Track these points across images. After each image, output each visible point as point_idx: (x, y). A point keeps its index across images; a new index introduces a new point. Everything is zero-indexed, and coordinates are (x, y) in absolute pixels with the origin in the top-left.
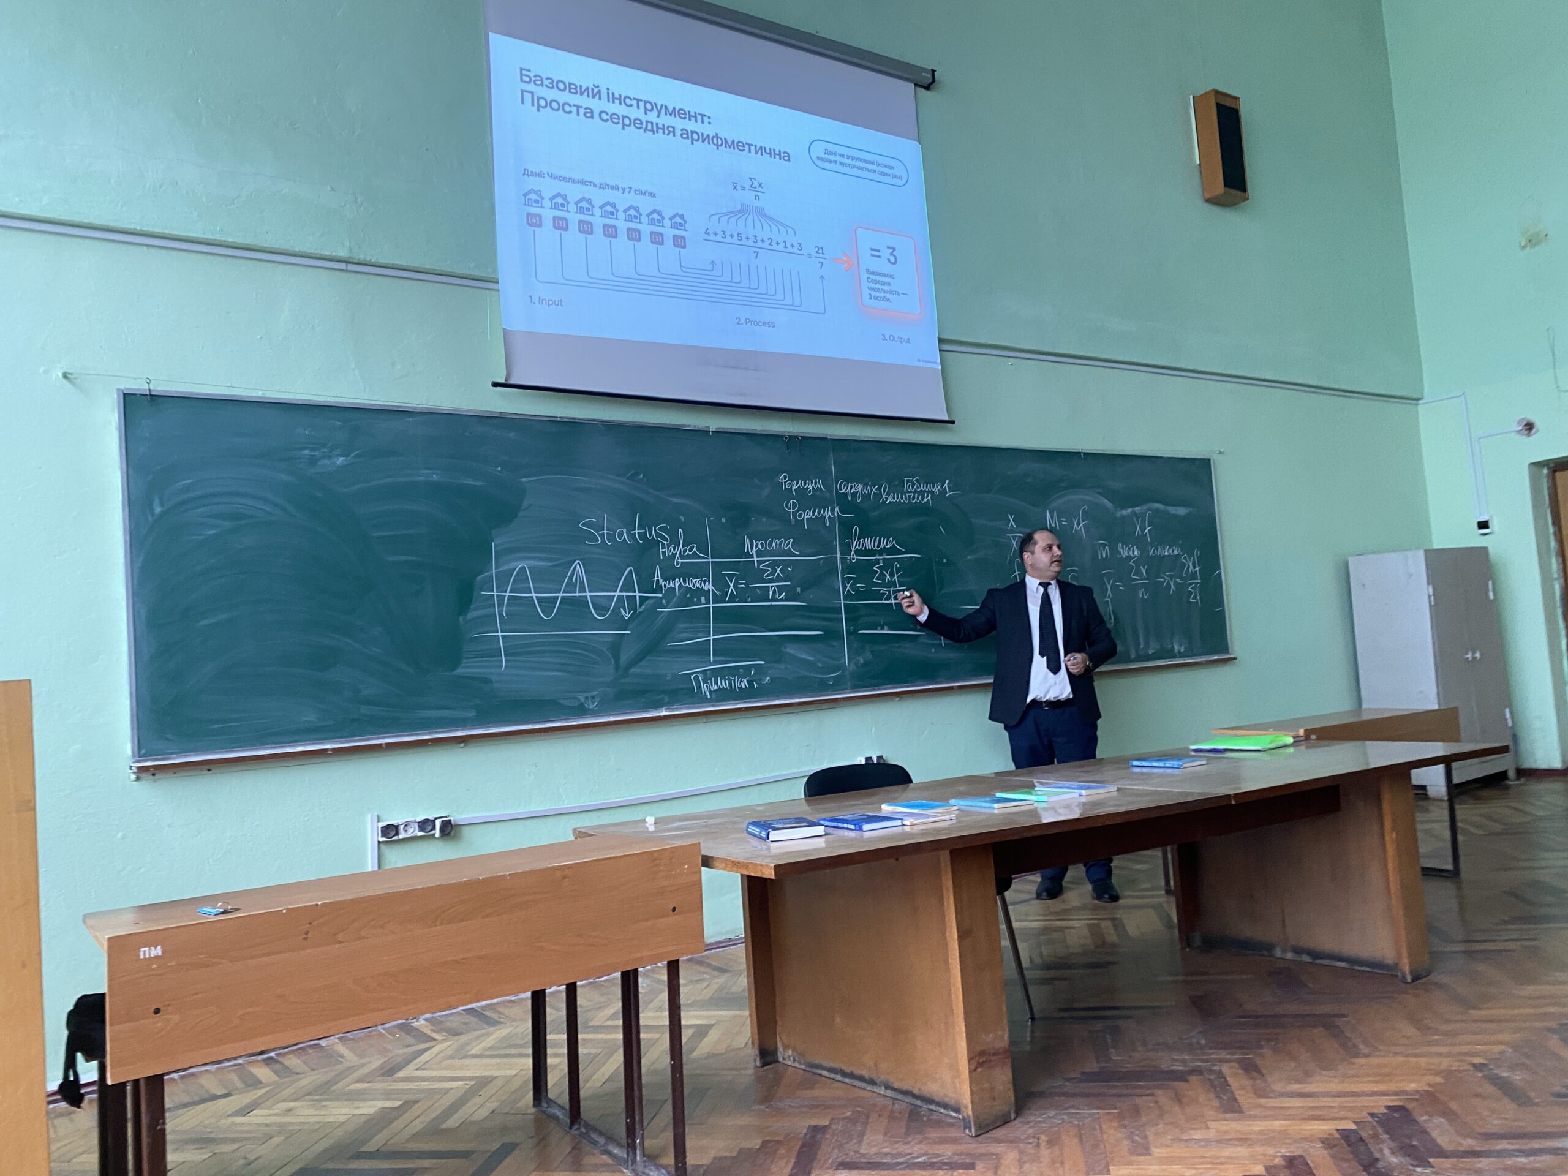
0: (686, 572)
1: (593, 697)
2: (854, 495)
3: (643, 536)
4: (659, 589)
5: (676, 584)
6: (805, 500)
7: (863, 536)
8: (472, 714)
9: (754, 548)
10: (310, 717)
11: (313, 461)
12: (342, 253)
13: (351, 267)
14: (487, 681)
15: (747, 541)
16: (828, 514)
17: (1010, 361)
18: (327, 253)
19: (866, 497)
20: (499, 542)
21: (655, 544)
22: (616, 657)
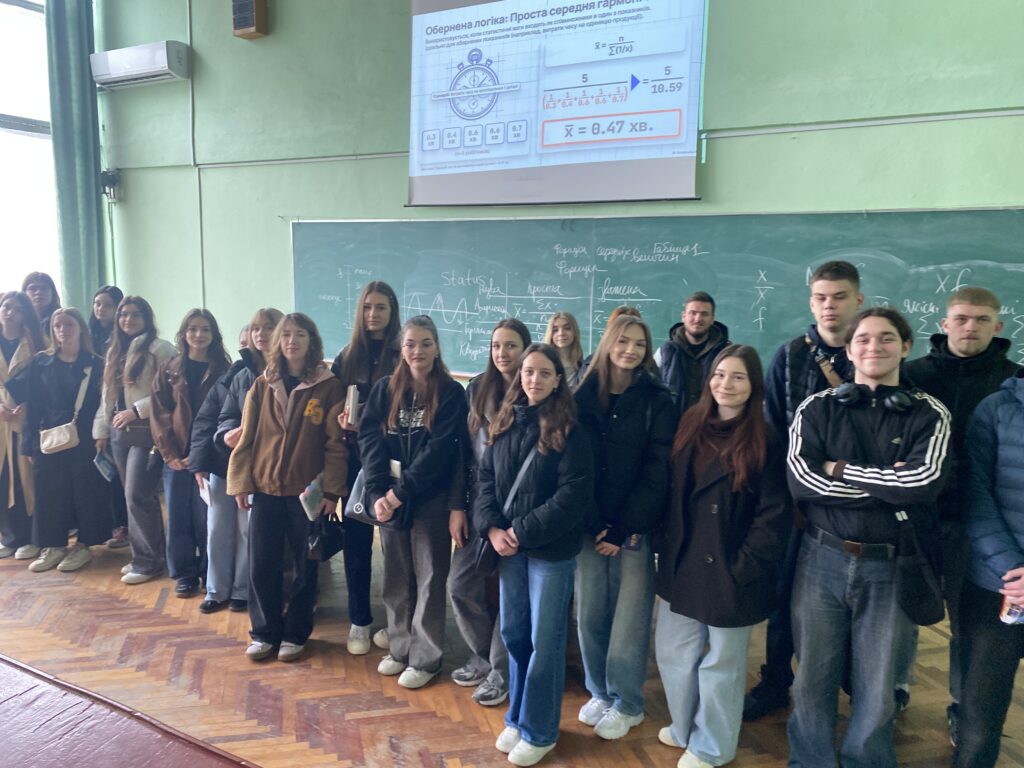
0: (493, 302)
2: (610, 257)
3: (471, 282)
4: (477, 311)
5: (486, 309)
6: (571, 261)
7: (613, 284)
9: (533, 290)
11: (343, 246)
13: (357, 158)
15: (530, 286)
16: (587, 270)
18: (346, 153)
19: (619, 258)
20: (407, 282)
21: (477, 286)
22: (454, 344)
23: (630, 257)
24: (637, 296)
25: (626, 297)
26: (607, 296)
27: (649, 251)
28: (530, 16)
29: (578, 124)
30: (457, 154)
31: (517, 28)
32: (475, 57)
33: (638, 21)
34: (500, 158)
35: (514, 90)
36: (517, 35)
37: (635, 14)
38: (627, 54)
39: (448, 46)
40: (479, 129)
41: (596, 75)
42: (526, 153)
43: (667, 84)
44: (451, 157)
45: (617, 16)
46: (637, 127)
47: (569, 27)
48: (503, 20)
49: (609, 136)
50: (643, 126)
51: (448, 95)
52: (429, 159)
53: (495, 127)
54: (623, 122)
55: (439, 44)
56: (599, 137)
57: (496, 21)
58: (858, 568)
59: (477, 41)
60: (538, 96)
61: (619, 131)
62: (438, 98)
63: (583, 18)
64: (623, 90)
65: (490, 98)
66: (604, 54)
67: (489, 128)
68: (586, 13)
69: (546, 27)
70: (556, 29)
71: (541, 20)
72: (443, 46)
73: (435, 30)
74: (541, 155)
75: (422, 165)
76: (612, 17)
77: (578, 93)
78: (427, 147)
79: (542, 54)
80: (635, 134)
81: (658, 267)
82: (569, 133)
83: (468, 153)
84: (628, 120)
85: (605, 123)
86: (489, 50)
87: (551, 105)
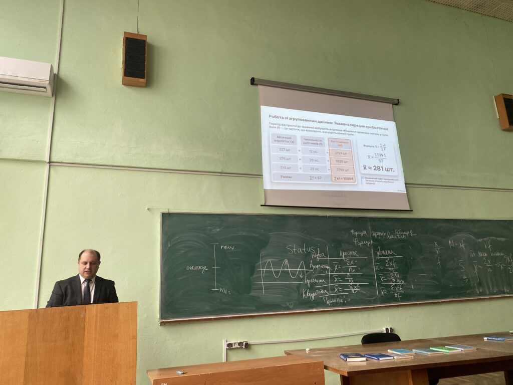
0: (320, 263)
1: (291, 304)
2: (378, 236)
3: (306, 251)
4: (312, 268)
5: (317, 266)
6: (360, 238)
7: (381, 250)
8: (254, 308)
9: (343, 254)
10: (208, 308)
11: (211, 230)
12: (220, 171)
13: (222, 174)
14: (258, 297)
15: (341, 252)
16: (368, 242)
17: (432, 189)
18: (216, 171)
19: (382, 237)
20: (262, 253)
21: (310, 253)
22: (299, 291)
23: (386, 236)
24: (392, 255)
25: (388, 256)
26: (379, 256)
27: (393, 233)
75: (271, 183)
81: (399, 241)
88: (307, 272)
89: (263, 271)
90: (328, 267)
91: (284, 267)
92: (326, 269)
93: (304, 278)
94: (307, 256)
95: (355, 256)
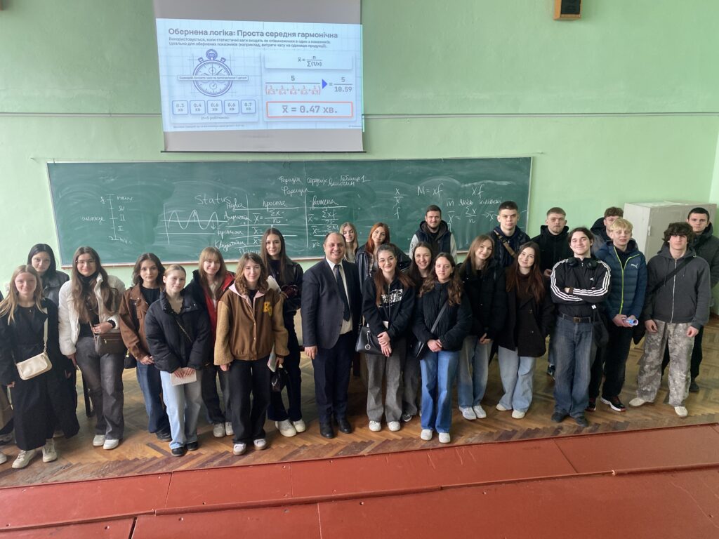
0: (237, 214)
2: (315, 183)
3: (220, 201)
4: (226, 219)
5: (233, 218)
6: (291, 186)
7: (318, 199)
9: (267, 206)
11: (104, 180)
13: (112, 115)
14: (163, 248)
15: (264, 202)
16: (302, 191)
18: (102, 112)
19: (321, 184)
20: (166, 204)
21: (224, 204)
22: (210, 242)
23: (327, 183)
24: (333, 205)
25: (327, 206)
26: (315, 206)
27: (338, 180)
28: (252, 34)
29: (290, 106)
30: (202, 118)
31: (243, 41)
32: (212, 55)
33: (324, 48)
34: (237, 122)
35: (244, 80)
36: (243, 45)
37: (322, 44)
38: (318, 67)
39: (189, 44)
40: (219, 103)
41: (300, 77)
42: (256, 120)
43: (343, 87)
44: (198, 120)
45: (310, 44)
46: (328, 110)
47: (280, 46)
48: (231, 33)
49: (311, 114)
50: (331, 110)
51: (192, 78)
52: (180, 120)
53: (232, 103)
54: (319, 107)
55: (181, 42)
56: (305, 114)
57: (226, 33)
58: (578, 328)
59: (213, 44)
60: (262, 86)
61: (317, 111)
62: (183, 80)
63: (289, 41)
64: (318, 88)
65: (227, 83)
66: (304, 65)
67: (227, 103)
68: (290, 38)
69: (264, 43)
70: (271, 45)
71: (260, 38)
72: (185, 44)
73: (176, 31)
74: (267, 122)
75: (174, 124)
76: (307, 44)
77: (290, 86)
78: (176, 112)
79: (262, 59)
80: (326, 114)
81: (344, 188)
82: (285, 110)
83: (211, 118)
84: (322, 105)
85: (308, 106)
86: (222, 52)
87: (272, 92)
88: (220, 223)
89: (167, 223)
90: (247, 219)
91: (192, 218)
92: (244, 220)
93: (216, 229)
94: (220, 207)
95: (283, 206)
